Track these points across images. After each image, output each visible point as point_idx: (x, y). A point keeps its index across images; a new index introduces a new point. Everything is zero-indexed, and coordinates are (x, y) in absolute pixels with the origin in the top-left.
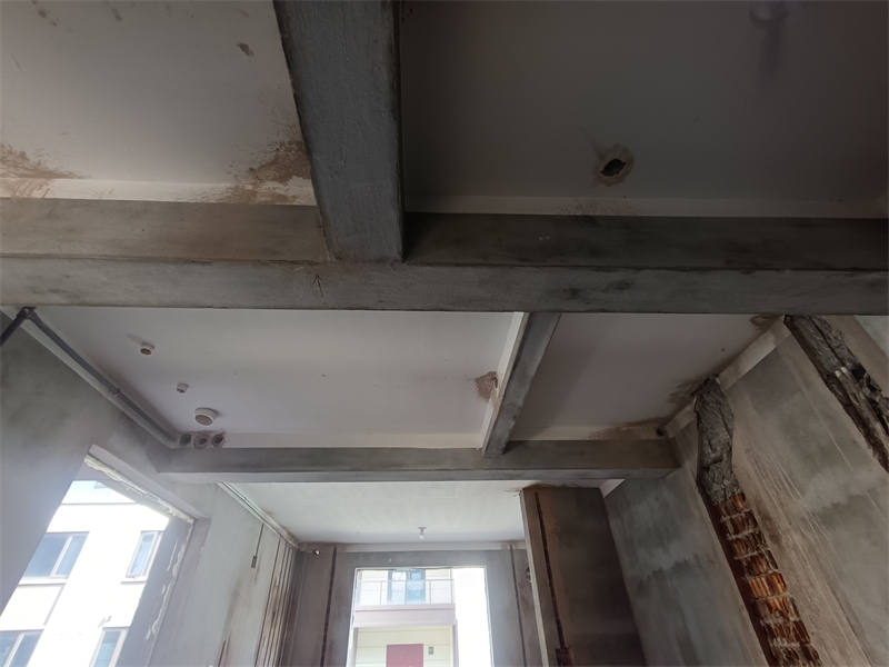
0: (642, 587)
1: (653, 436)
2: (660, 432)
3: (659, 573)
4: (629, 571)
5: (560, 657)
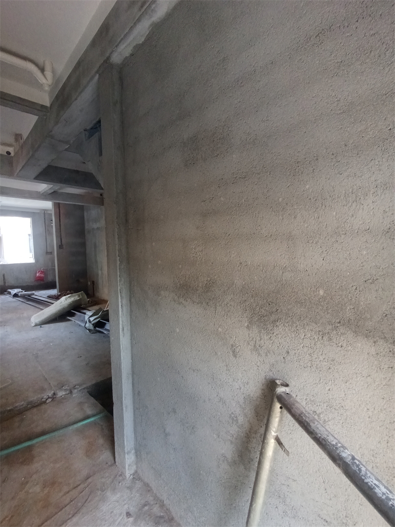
0: (89, 232)
2: (101, 195)
3: (93, 229)
4: (86, 227)
5: (60, 247)
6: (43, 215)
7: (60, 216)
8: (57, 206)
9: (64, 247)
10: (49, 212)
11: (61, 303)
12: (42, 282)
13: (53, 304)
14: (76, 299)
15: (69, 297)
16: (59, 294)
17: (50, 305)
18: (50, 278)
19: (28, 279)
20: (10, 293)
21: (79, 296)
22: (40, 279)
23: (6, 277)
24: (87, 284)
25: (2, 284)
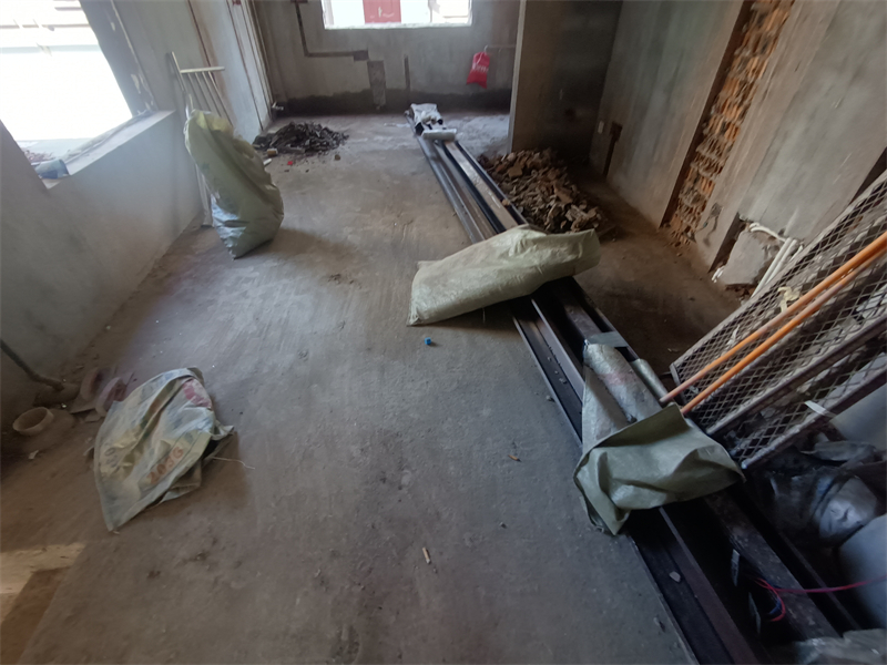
11: (504, 255)
12: (482, 90)
18: (499, 81)
21: (574, 250)
23: (411, 68)
24: (593, 129)
25: (403, 85)
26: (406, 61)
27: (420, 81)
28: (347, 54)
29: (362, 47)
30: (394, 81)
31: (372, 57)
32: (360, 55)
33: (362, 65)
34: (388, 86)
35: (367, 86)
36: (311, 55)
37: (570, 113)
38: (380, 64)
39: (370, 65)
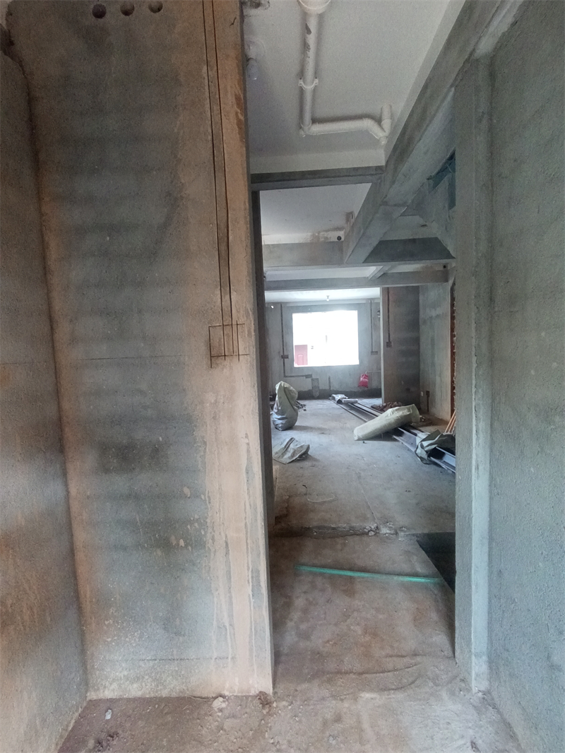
0: (425, 322)
1: (442, 268)
2: (445, 267)
3: (431, 317)
4: (422, 315)
5: (388, 344)
6: (369, 306)
7: (388, 305)
8: (386, 292)
9: (392, 344)
10: (376, 301)
11: (387, 416)
12: (366, 389)
13: (377, 416)
14: (405, 414)
15: (396, 410)
16: (385, 404)
17: (374, 418)
18: (374, 385)
19: (352, 385)
20: (334, 398)
21: (409, 411)
22: (364, 384)
23: (331, 381)
24: (419, 395)
25: (327, 388)
26: (329, 378)
27: (335, 386)
28: (303, 376)
29: (310, 373)
30: (323, 386)
31: (314, 377)
32: (307, 376)
33: (310, 379)
34: (321, 388)
35: (311, 388)
36: (286, 377)
37: (408, 390)
38: (317, 379)
39: (312, 380)
